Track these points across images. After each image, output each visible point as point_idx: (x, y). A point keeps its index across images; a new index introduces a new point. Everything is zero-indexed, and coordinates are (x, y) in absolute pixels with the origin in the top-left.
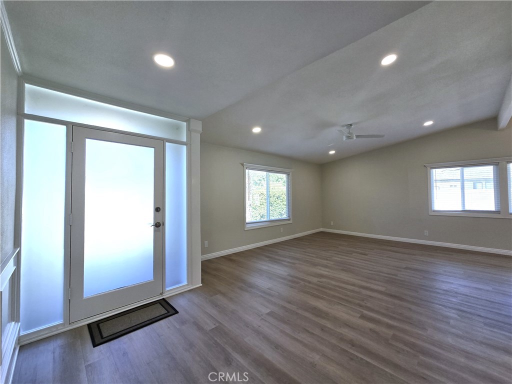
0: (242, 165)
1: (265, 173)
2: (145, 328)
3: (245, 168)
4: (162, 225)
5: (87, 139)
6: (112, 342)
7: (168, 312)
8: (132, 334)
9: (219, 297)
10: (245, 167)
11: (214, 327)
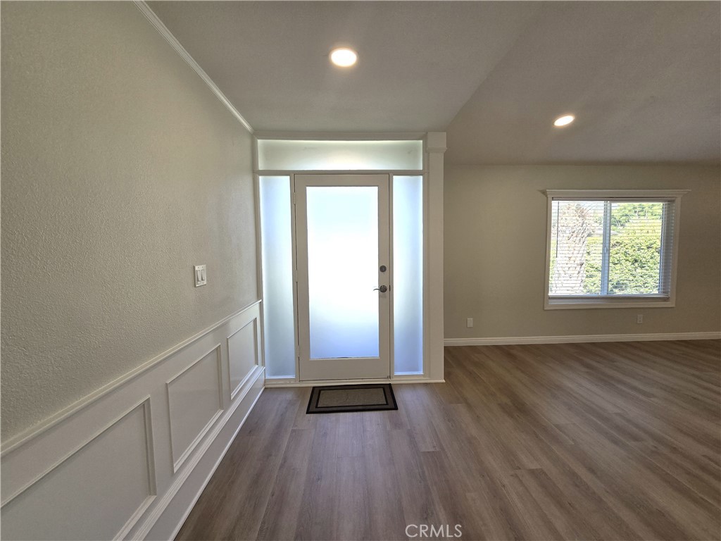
0: (544, 193)
1: (601, 203)
2: (355, 414)
3: (550, 199)
4: (388, 290)
5: (307, 188)
6: (322, 415)
7: (387, 404)
8: (341, 414)
9: (461, 408)
10: (550, 197)
11: (431, 450)
